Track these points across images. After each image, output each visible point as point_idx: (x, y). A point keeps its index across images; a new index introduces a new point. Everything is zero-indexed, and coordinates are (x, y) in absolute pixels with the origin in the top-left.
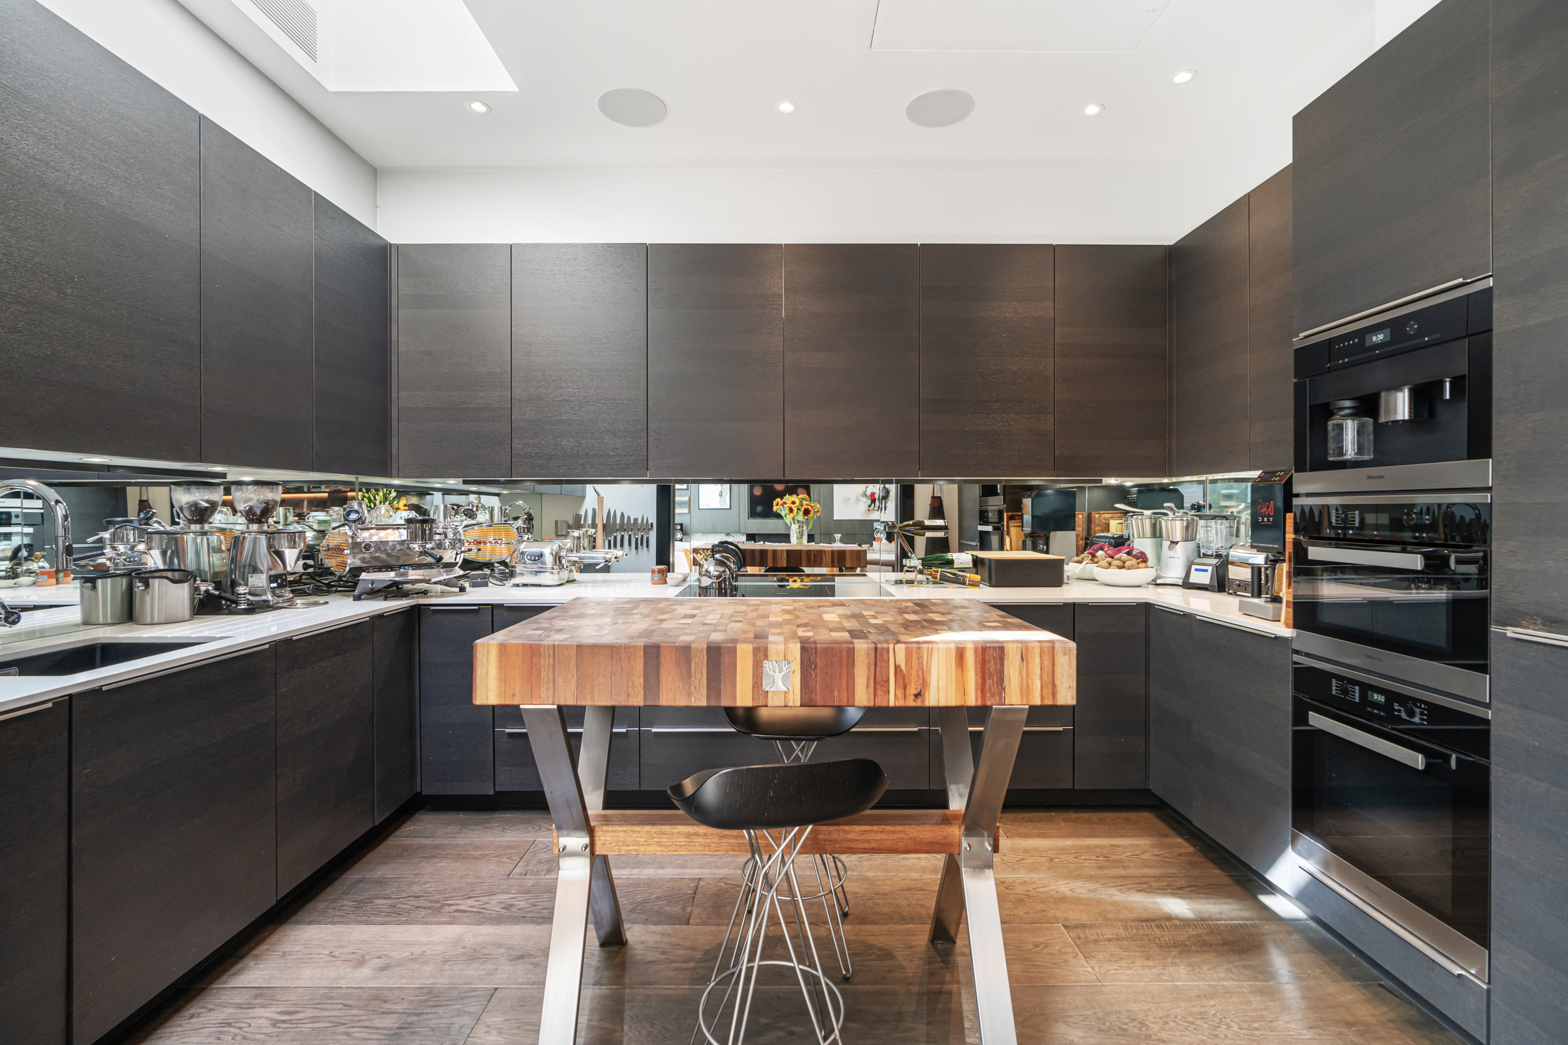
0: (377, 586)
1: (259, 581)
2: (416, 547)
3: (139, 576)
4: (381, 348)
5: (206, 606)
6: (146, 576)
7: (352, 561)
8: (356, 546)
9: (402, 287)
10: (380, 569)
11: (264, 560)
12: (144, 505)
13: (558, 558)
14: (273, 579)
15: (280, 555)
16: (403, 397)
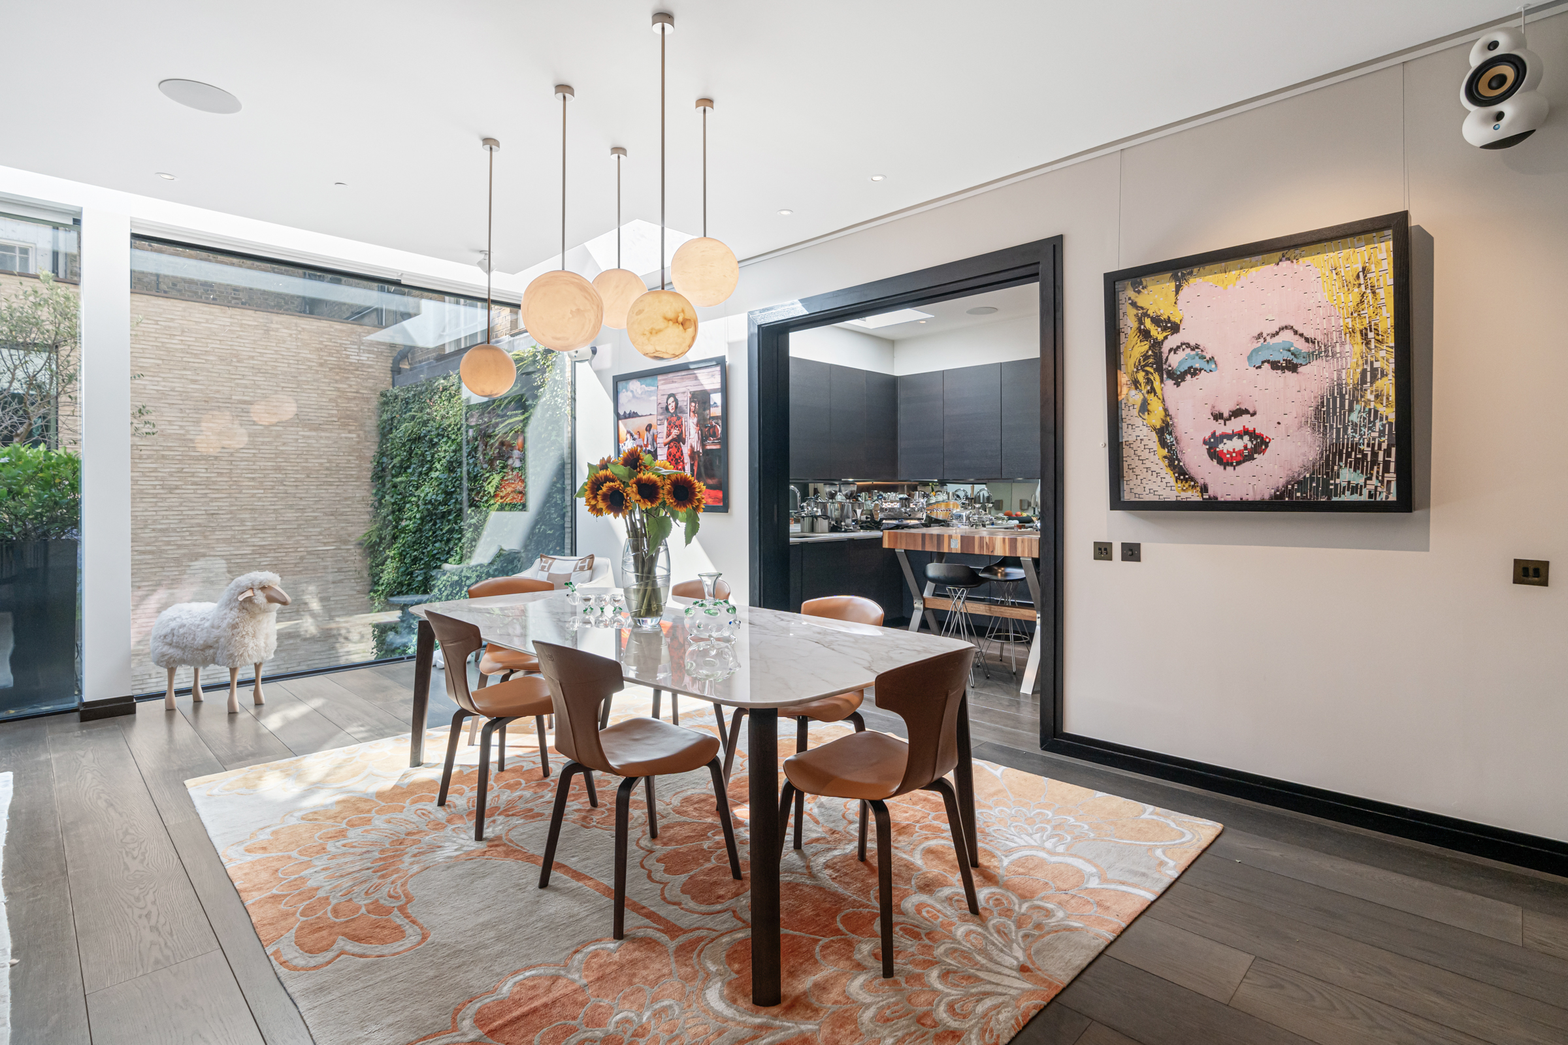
0: (890, 526)
1: (849, 521)
2: (903, 510)
3: (814, 517)
4: (894, 424)
5: (833, 529)
6: (817, 517)
7: (881, 515)
8: (882, 510)
9: (902, 394)
10: (891, 519)
11: (851, 514)
12: (816, 491)
13: (968, 518)
14: (853, 521)
15: (855, 512)
16: (902, 444)
